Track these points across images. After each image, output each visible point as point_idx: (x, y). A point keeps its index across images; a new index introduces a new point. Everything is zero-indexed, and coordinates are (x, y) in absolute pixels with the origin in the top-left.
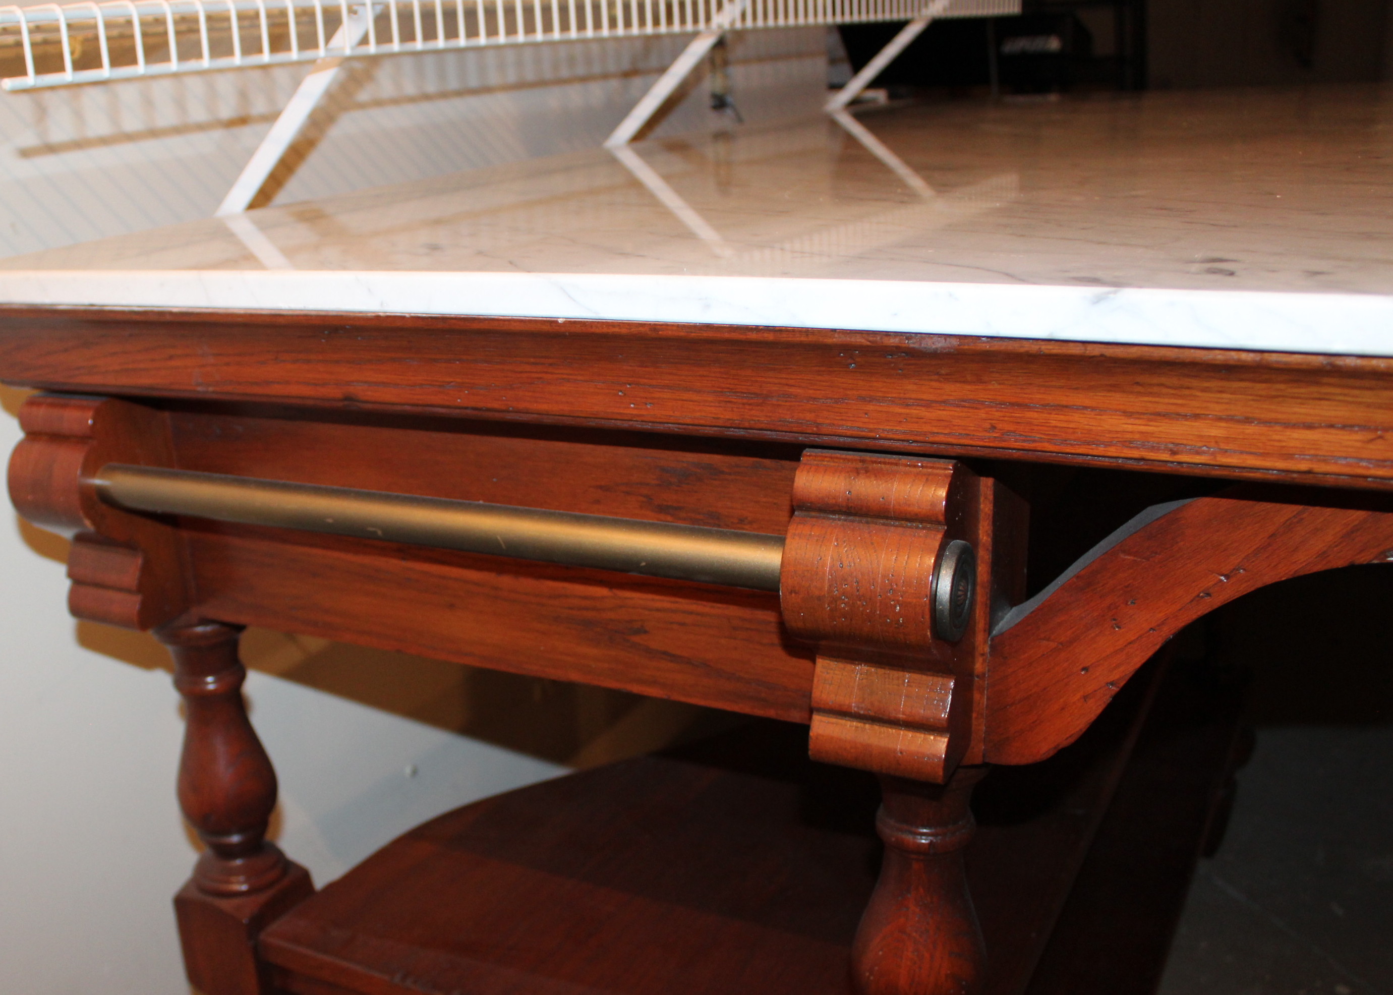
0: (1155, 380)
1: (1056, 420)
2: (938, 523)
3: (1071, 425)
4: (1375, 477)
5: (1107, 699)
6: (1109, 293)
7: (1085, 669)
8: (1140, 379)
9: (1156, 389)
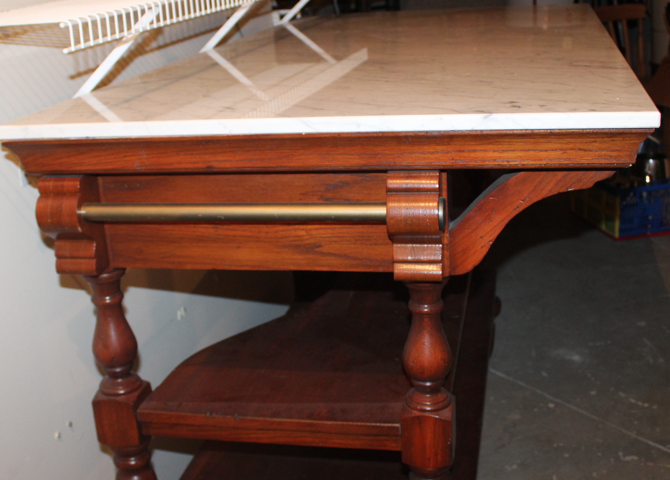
0: (502, 140)
1: (473, 155)
2: (437, 191)
3: (478, 156)
4: (565, 164)
5: (489, 247)
6: (489, 115)
7: (481, 237)
8: (498, 140)
9: (502, 143)
